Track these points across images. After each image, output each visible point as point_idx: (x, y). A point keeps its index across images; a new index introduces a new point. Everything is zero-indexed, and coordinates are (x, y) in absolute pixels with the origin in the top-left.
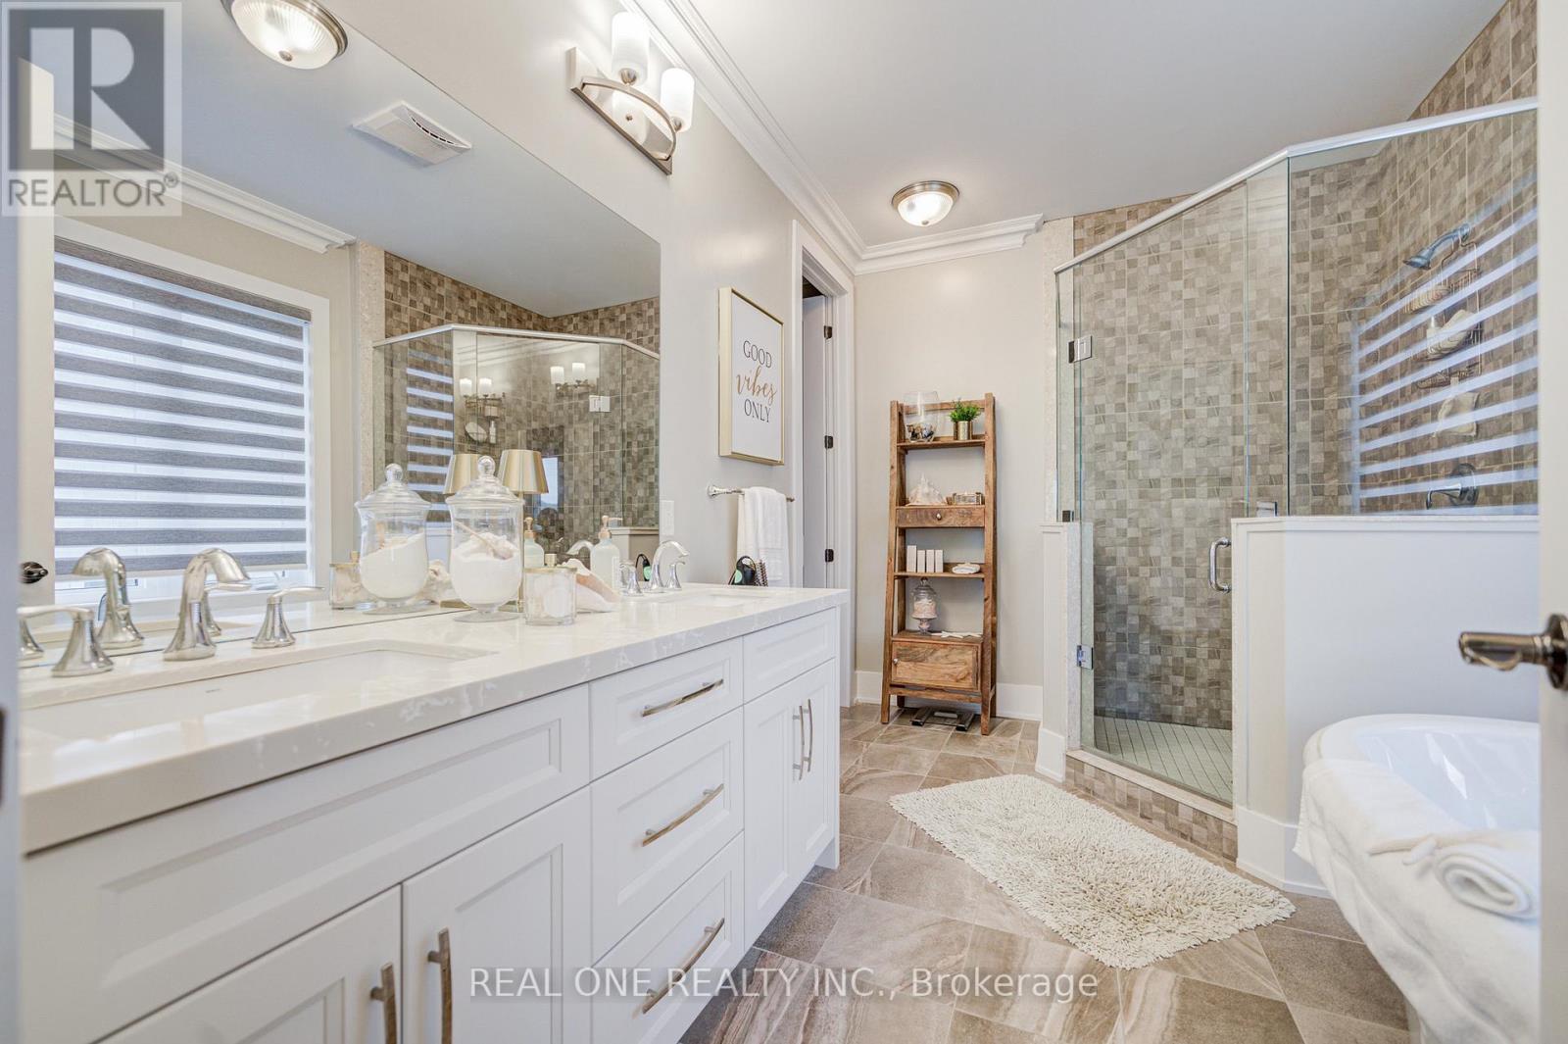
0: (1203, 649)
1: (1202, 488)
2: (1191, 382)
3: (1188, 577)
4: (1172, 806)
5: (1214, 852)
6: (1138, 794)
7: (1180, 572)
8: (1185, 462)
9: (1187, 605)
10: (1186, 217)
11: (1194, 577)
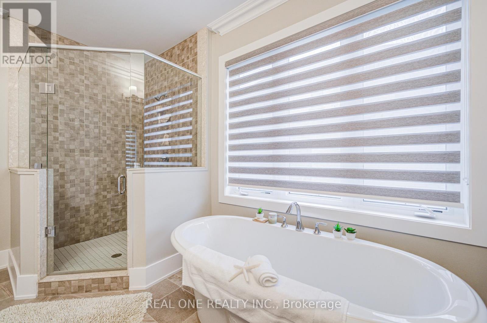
0: (92, 211)
1: (92, 154)
2: (87, 115)
3: (86, 186)
4: (102, 280)
5: (120, 290)
6: (84, 284)
7: (83, 184)
8: (85, 144)
9: (86, 196)
10: (85, 53)
11: (89, 186)
